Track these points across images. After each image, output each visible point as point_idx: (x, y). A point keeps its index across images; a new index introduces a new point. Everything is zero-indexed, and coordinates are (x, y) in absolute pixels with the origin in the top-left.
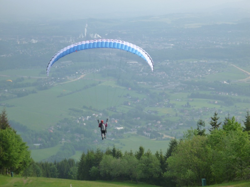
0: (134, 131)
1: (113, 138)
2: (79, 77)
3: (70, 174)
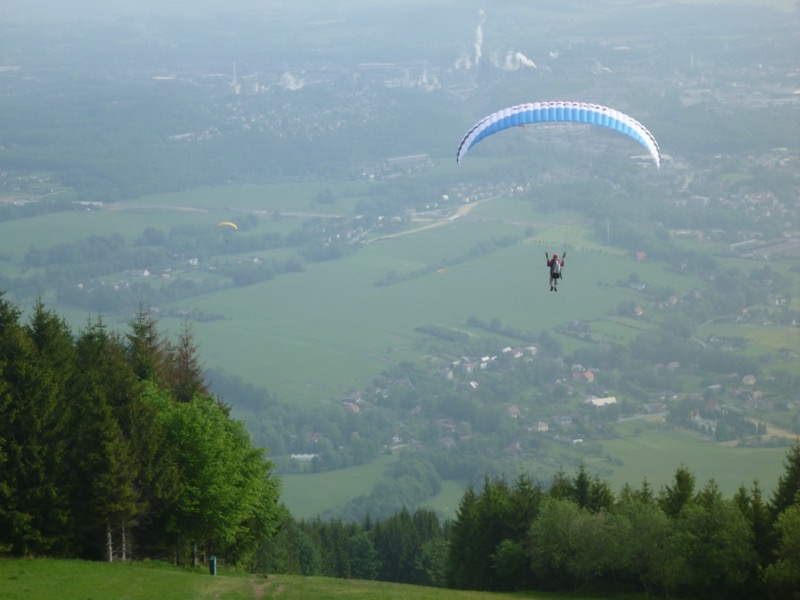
0: (656, 410)
1: (579, 438)
2: (453, 214)
3: (420, 566)
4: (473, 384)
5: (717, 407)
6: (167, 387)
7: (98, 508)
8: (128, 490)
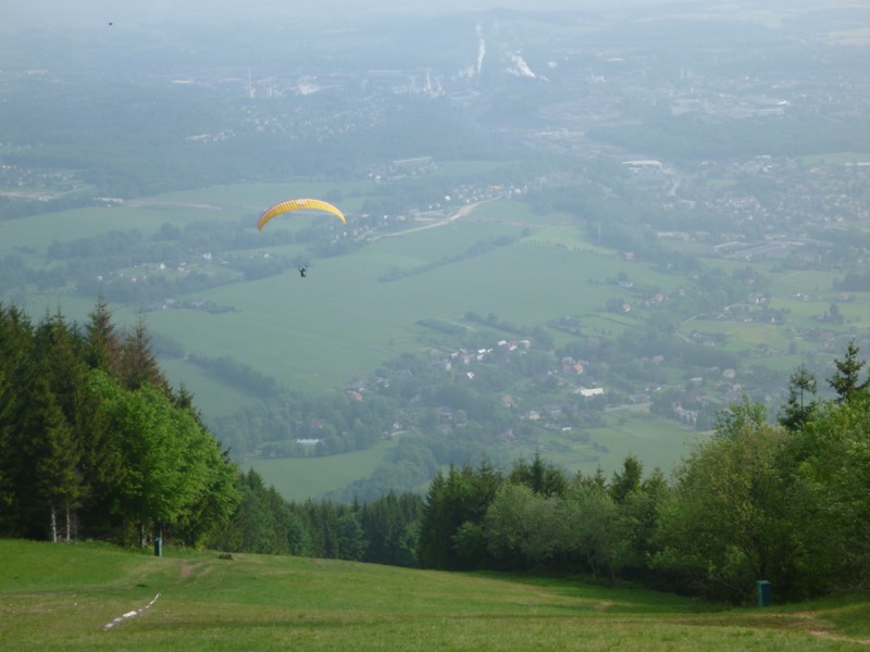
0: (640, 401)
1: (568, 426)
2: (454, 214)
3: (404, 546)
4: (470, 375)
5: (699, 399)
6: (117, 376)
7: (41, 491)
8: (70, 474)
